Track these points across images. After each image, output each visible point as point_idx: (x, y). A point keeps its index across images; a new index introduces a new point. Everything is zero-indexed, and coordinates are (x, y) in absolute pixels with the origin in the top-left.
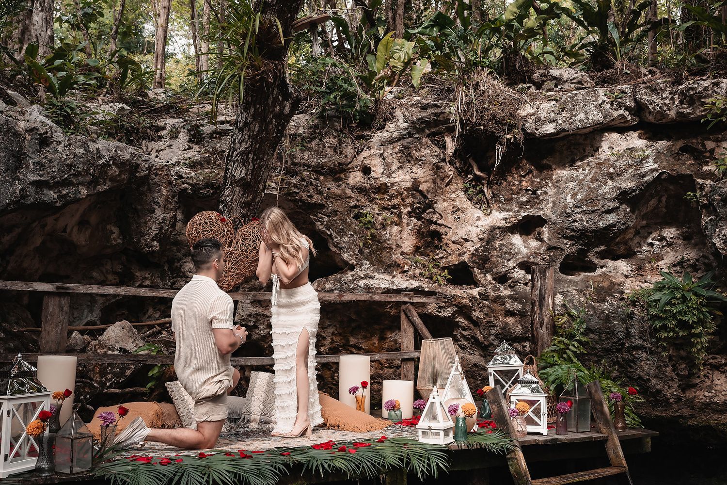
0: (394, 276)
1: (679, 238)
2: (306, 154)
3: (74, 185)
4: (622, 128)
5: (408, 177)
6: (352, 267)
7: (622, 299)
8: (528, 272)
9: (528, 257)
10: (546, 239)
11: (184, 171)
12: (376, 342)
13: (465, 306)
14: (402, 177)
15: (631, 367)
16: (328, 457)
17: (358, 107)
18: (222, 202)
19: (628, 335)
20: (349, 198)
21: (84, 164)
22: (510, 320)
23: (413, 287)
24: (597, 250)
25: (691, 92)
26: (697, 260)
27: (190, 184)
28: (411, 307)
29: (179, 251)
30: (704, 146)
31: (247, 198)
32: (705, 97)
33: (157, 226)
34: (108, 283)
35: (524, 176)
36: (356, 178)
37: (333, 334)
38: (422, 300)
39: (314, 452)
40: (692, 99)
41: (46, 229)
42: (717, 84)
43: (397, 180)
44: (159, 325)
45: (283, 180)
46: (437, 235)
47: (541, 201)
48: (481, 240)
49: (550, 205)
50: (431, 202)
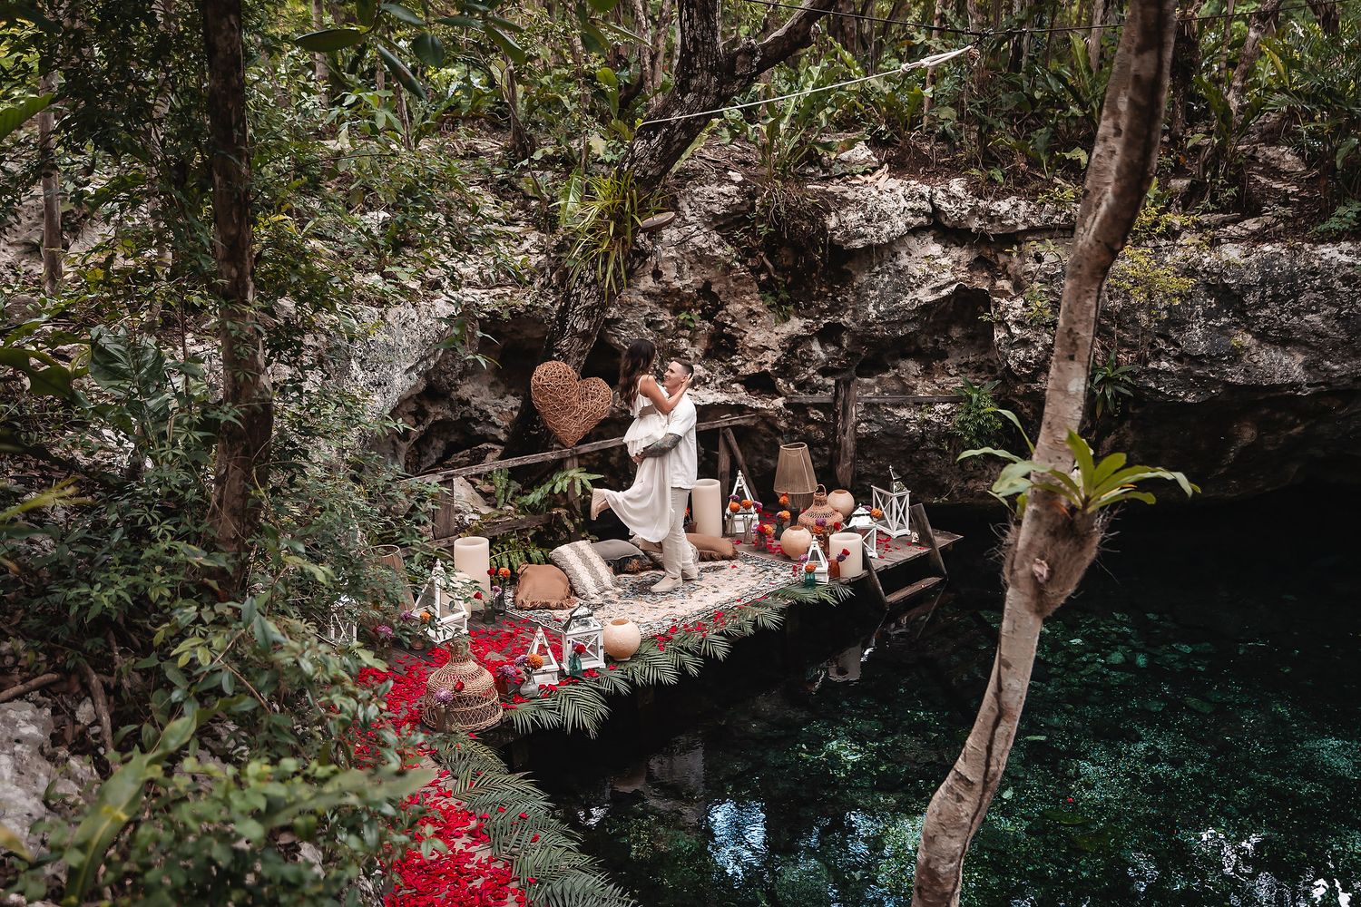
1: (964, 339)
4: (920, 234)
5: (699, 278)
9: (827, 363)
10: (845, 345)
13: (770, 416)
14: (693, 278)
18: (557, 351)
22: (811, 427)
23: (720, 401)
24: (892, 353)
26: (982, 363)
28: (730, 430)
30: (997, 259)
35: (824, 282)
36: (646, 283)
38: (740, 422)
42: (1015, 206)
43: (688, 282)
46: (732, 340)
47: (841, 308)
48: (783, 349)
49: (850, 312)
50: (723, 303)
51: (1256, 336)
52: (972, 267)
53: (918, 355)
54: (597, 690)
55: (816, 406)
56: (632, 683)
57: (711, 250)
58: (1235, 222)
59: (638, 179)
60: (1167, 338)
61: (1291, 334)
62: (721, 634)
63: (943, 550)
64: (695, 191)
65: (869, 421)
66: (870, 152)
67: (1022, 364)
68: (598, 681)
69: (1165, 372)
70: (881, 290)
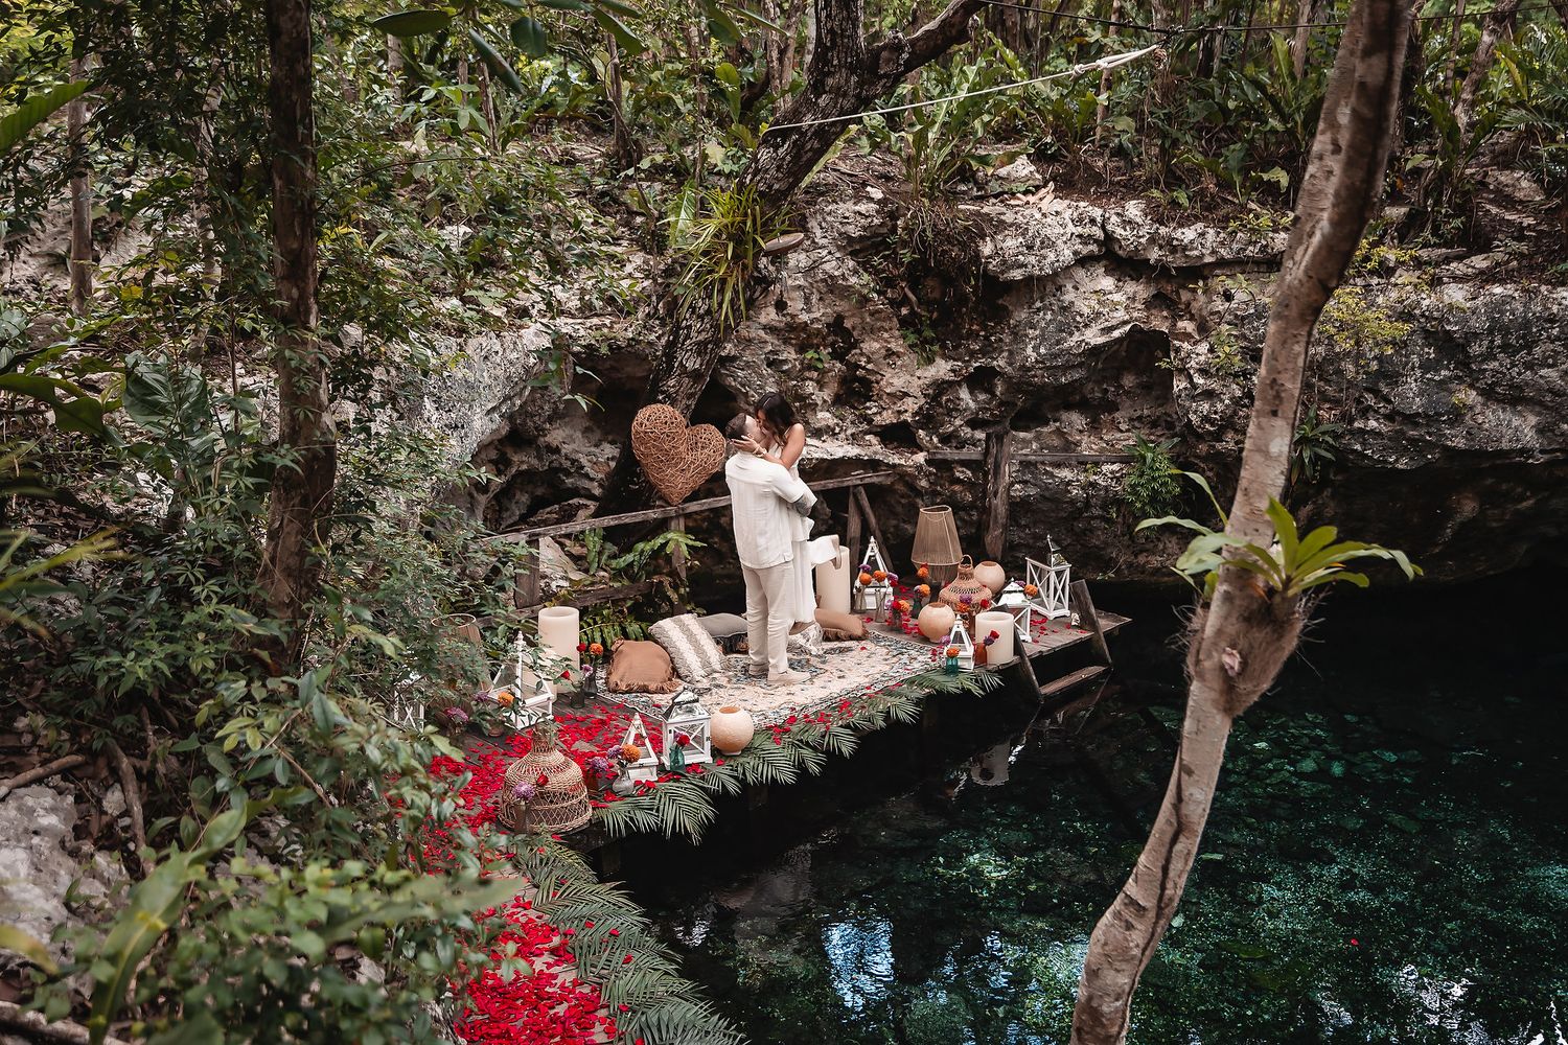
0: (825, 442)
1: (1138, 388)
4: (1089, 264)
5: (829, 311)
9: (977, 413)
10: (998, 393)
13: (910, 475)
14: (823, 311)
18: (663, 392)
20: (762, 341)
22: (957, 488)
23: (851, 455)
24: (1052, 403)
26: (1159, 417)
27: (583, 346)
28: (862, 490)
30: (1179, 295)
35: (976, 319)
36: (768, 315)
38: (873, 480)
42: (1202, 235)
43: (817, 315)
46: (866, 384)
47: (995, 349)
48: (925, 396)
49: (1005, 354)
50: (856, 341)
51: (1482, 392)
52: (1149, 305)
53: (1083, 406)
54: (702, 788)
55: (965, 463)
56: (742, 782)
57: (844, 278)
58: (1460, 258)
59: (762, 194)
60: (1376, 392)
61: (1523, 391)
62: (847, 726)
63: (1108, 635)
64: (827, 209)
65: (1025, 482)
66: (1033, 168)
67: (1206, 419)
68: (703, 778)
69: (1372, 432)
70: (1043, 330)
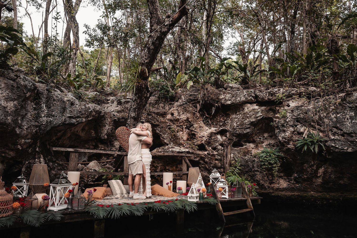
0: (181, 148)
1: (268, 137)
2: (154, 109)
3: (81, 118)
4: (251, 103)
5: (185, 117)
6: (167, 145)
7: (251, 155)
8: (222, 147)
9: (223, 142)
10: (228, 137)
11: (116, 114)
12: (175, 168)
13: (203, 157)
14: (183, 116)
15: (254, 177)
16: (159, 205)
17: (170, 95)
18: (127, 124)
19: (253, 167)
20: (167, 123)
21: (84, 111)
22: (217, 162)
23: (186, 151)
24: (244, 140)
25: (272, 92)
26: (274, 144)
27: (117, 118)
28: (186, 157)
29: (113, 138)
30: (276, 108)
31: (135, 122)
32: (276, 94)
33: (107, 131)
34: (90, 148)
35: (221, 117)
36: (169, 116)
37: (161, 166)
38: (189, 155)
39: (155, 204)
40: (272, 94)
41: (72, 131)
42: (279, 90)
43: (182, 117)
44: (106, 162)
45: (146, 117)
46: (194, 135)
47: (226, 125)
48: (208, 137)
49: (229, 126)
50: (192, 124)
52: (268, 111)
53: (253, 142)
60: (337, 128)
64: (186, 94)
67: (283, 138)
69: (337, 140)
70: (238, 119)
